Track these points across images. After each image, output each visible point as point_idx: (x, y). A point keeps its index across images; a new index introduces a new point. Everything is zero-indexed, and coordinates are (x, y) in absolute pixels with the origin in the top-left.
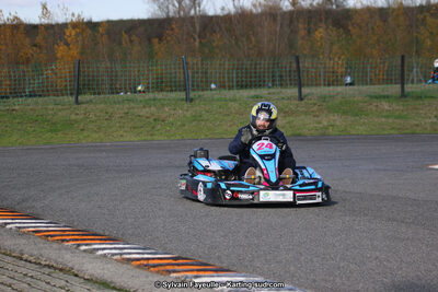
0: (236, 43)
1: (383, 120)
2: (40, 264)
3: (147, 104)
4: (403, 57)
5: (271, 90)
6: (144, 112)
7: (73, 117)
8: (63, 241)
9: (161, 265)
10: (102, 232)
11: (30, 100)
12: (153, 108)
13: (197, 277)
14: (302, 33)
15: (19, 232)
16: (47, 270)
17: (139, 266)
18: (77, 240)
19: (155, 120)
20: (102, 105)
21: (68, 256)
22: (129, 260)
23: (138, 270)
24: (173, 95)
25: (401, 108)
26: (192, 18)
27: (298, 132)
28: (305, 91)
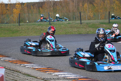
0: (63, 9)
2: (10, 70)
3: (39, 25)
4: (109, 12)
6: (38, 28)
7: (18, 29)
8: (16, 63)
9: (44, 70)
10: (27, 61)
11: (6, 24)
12: (40, 27)
13: (54, 73)
14: (81, 5)
15: (4, 61)
16: (12, 71)
17: (38, 70)
18: (20, 63)
19: (41, 30)
20: (26, 26)
21: (18, 67)
22: (35, 68)
23: (37, 71)
24: (46, 23)
25: (109, 26)
26: (51, 1)
27: (80, 33)
28: (82, 21)
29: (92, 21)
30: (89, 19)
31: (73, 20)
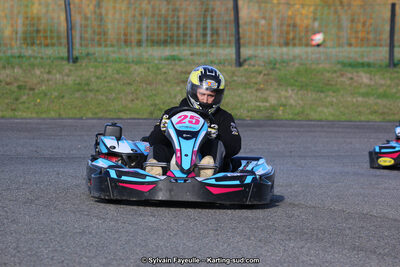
1: (360, 99)
3: (9, 63)
4: (394, 6)
5: (196, 50)
12: (17, 70)
19: (19, 87)
24: (49, 51)
25: (388, 82)
28: (245, 52)
29: (297, 51)
30: (287, 38)
31: (205, 42)
